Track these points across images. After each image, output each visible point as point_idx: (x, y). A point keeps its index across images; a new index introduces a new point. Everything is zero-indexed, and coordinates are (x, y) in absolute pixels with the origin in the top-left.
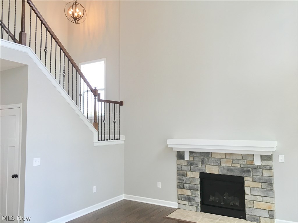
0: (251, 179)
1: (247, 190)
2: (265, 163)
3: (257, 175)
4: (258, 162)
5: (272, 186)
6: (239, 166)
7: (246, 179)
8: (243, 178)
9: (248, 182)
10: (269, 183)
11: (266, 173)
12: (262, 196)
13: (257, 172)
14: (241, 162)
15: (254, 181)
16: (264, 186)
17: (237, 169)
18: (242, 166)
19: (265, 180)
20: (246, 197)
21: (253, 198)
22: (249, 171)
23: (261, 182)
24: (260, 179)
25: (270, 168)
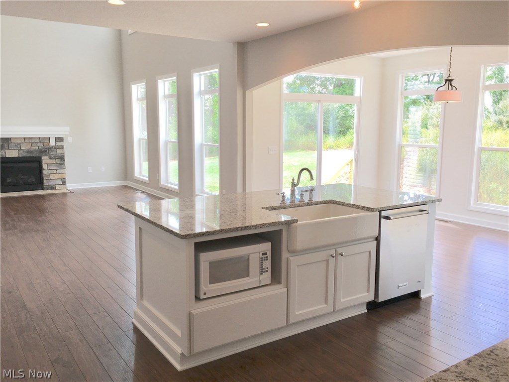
0: (47, 157)
1: (45, 167)
2: (58, 144)
3: (53, 153)
4: (53, 143)
5: (64, 160)
6: (37, 148)
7: (43, 158)
8: (41, 157)
9: (45, 160)
10: (62, 158)
11: (59, 151)
12: (56, 170)
13: (52, 151)
14: (39, 144)
15: (50, 158)
16: (58, 161)
17: (36, 151)
18: (40, 148)
19: (59, 156)
20: (44, 172)
21: (49, 172)
22: (46, 151)
23: (56, 159)
24: (55, 156)
25: (62, 147)
